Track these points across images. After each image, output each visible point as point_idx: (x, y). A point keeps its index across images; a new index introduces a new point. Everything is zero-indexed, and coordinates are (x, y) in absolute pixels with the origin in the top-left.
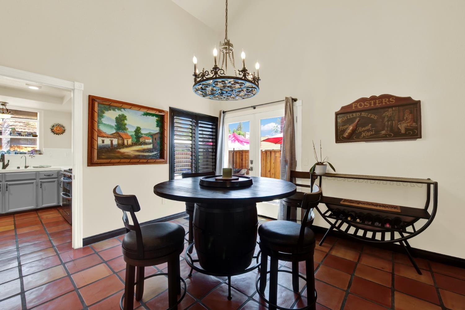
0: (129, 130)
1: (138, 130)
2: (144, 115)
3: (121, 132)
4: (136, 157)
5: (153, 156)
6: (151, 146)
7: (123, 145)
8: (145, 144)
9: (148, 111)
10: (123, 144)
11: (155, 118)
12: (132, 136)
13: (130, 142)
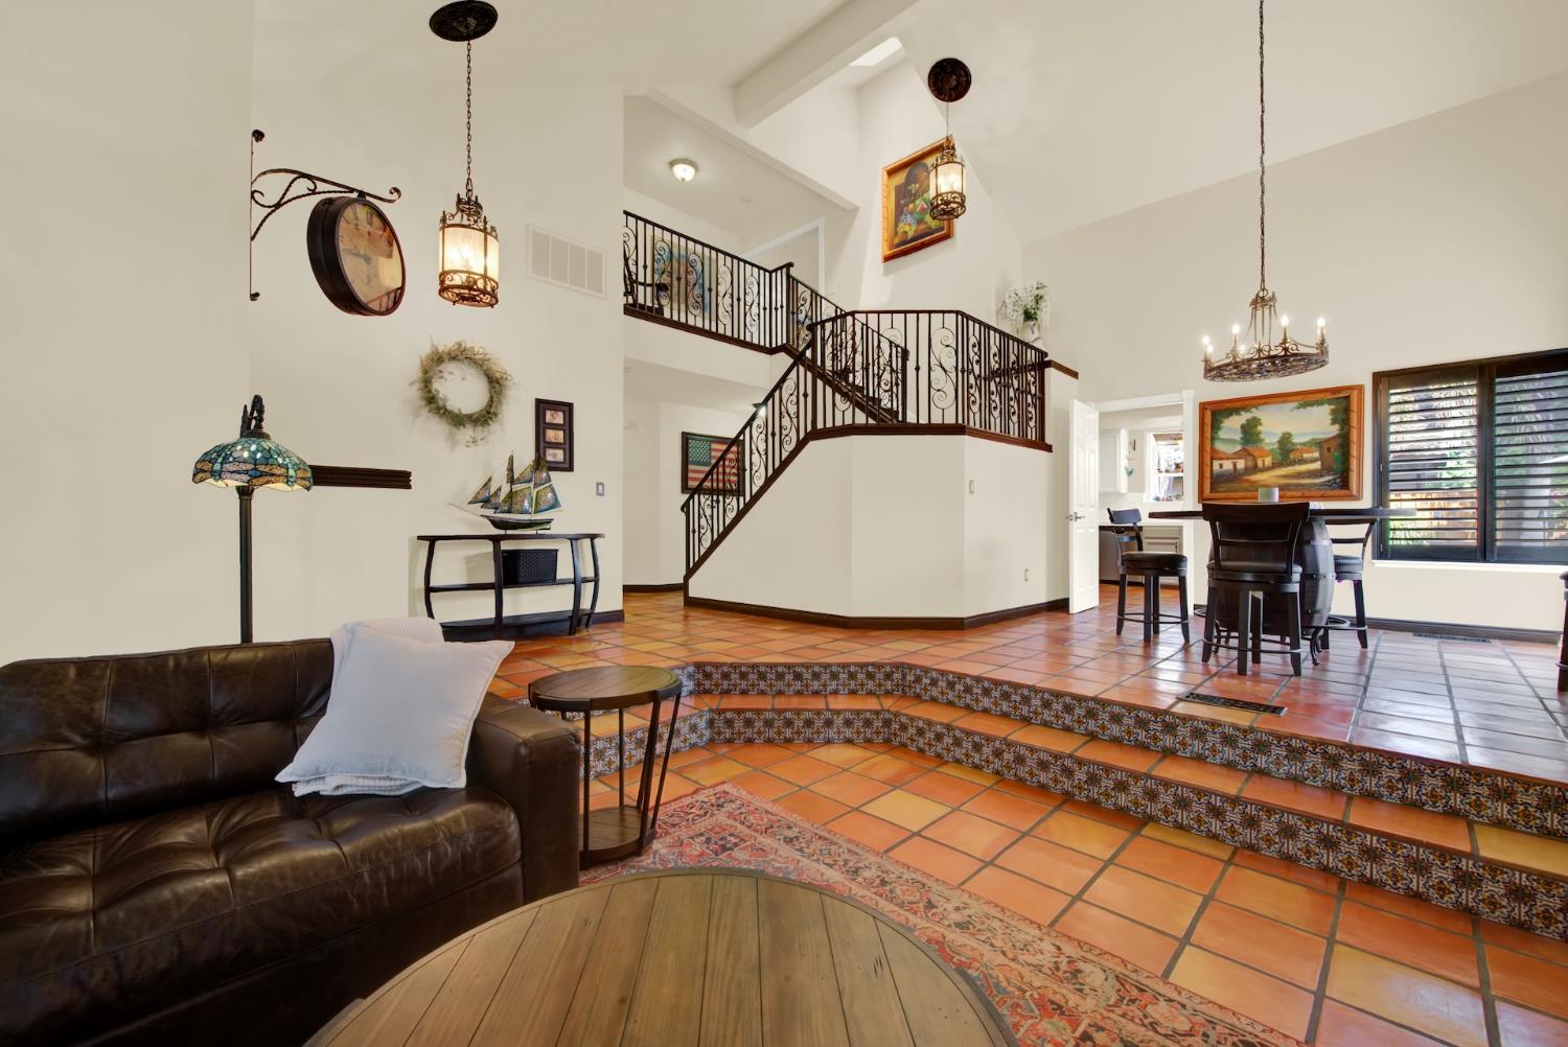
0: (1267, 441)
1: (1285, 440)
2: (1298, 408)
3: (1250, 448)
5: (1322, 484)
6: (1317, 465)
7: (1255, 469)
8: (1303, 461)
10: (1256, 466)
11: (1327, 408)
12: (1271, 451)
13: (1268, 461)
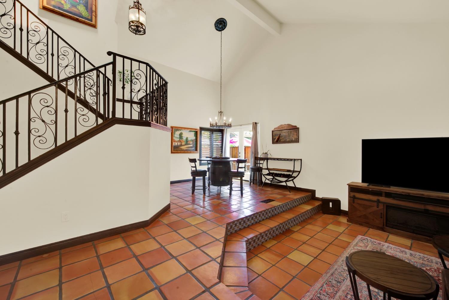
0: (184, 139)
1: (187, 139)
2: (189, 132)
3: (181, 140)
4: (186, 150)
5: (193, 150)
6: (192, 145)
7: (181, 145)
8: (190, 144)
9: (191, 130)
10: (182, 145)
11: (193, 133)
12: (185, 141)
13: (184, 144)
